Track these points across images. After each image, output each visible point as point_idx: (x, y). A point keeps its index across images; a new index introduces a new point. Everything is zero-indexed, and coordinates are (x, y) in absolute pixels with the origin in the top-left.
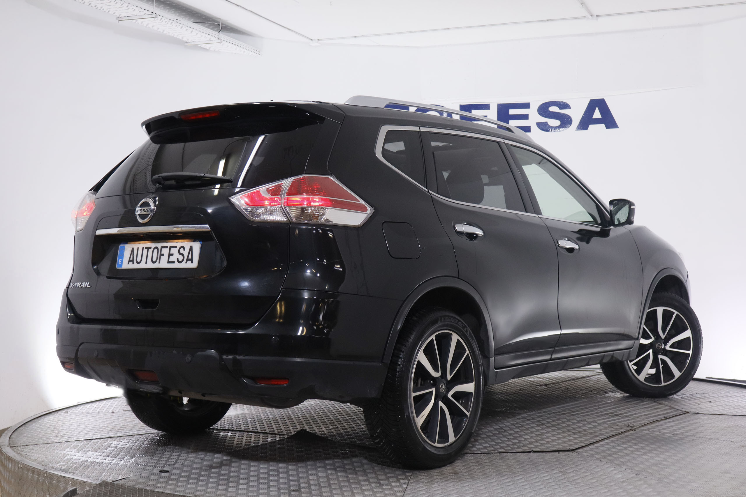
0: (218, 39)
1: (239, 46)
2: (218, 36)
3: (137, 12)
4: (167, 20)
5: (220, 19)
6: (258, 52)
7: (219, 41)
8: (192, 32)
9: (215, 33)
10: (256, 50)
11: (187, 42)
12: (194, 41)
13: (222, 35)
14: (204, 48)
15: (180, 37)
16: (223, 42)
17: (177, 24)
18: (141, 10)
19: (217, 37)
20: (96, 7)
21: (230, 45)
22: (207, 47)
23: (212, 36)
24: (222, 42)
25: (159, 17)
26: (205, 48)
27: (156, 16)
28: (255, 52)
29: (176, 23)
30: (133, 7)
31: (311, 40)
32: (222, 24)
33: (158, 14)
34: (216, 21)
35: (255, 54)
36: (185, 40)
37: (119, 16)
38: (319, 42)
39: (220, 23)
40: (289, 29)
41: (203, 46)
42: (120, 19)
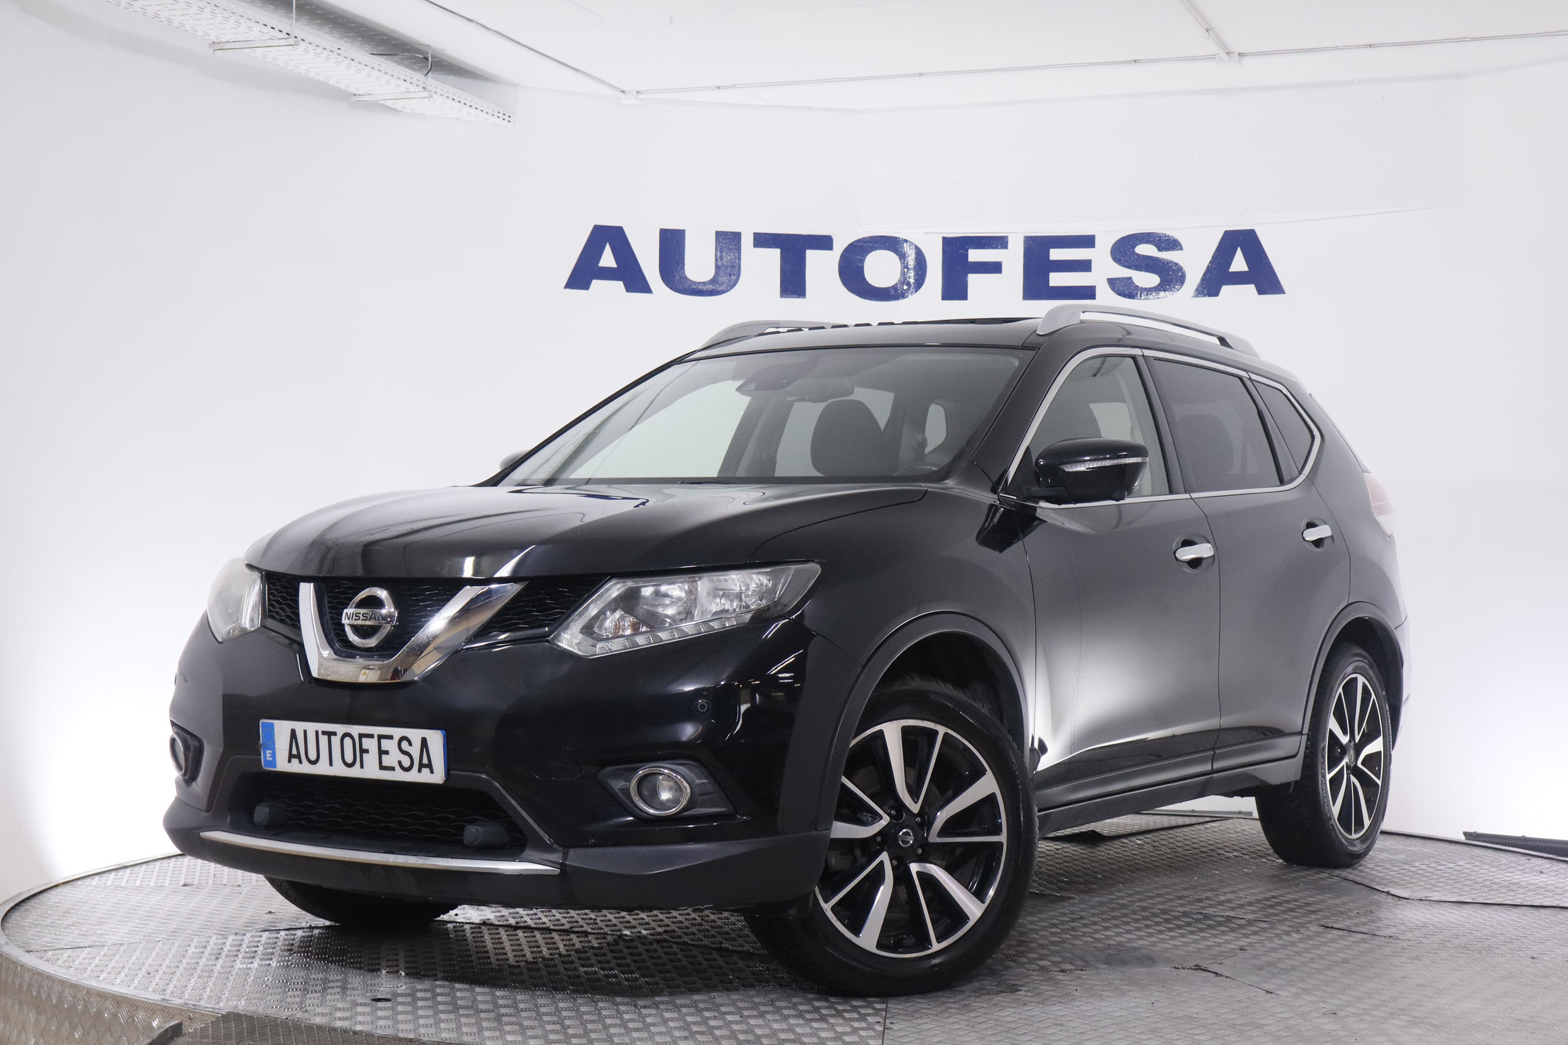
0: (423, 90)
1: (468, 104)
2: (424, 83)
3: (256, 33)
4: (319, 50)
5: (429, 46)
6: (506, 117)
7: (426, 94)
8: (369, 74)
9: (417, 76)
10: (502, 113)
11: (355, 95)
12: (371, 93)
13: (434, 81)
14: (389, 108)
15: (343, 86)
16: (435, 96)
17: (340, 59)
18: (265, 29)
19: (421, 85)
20: (169, 21)
21: (450, 102)
22: (399, 105)
23: (411, 83)
24: (431, 96)
25: (303, 45)
26: (393, 107)
27: (296, 42)
28: (501, 115)
29: (337, 56)
30: (250, 24)
31: (623, 91)
32: (433, 57)
33: (299, 38)
34: (418, 49)
35: (499, 121)
36: (351, 90)
37: (216, 41)
38: (640, 96)
39: (428, 54)
40: (576, 70)
41: (389, 103)
42: (217, 46)
